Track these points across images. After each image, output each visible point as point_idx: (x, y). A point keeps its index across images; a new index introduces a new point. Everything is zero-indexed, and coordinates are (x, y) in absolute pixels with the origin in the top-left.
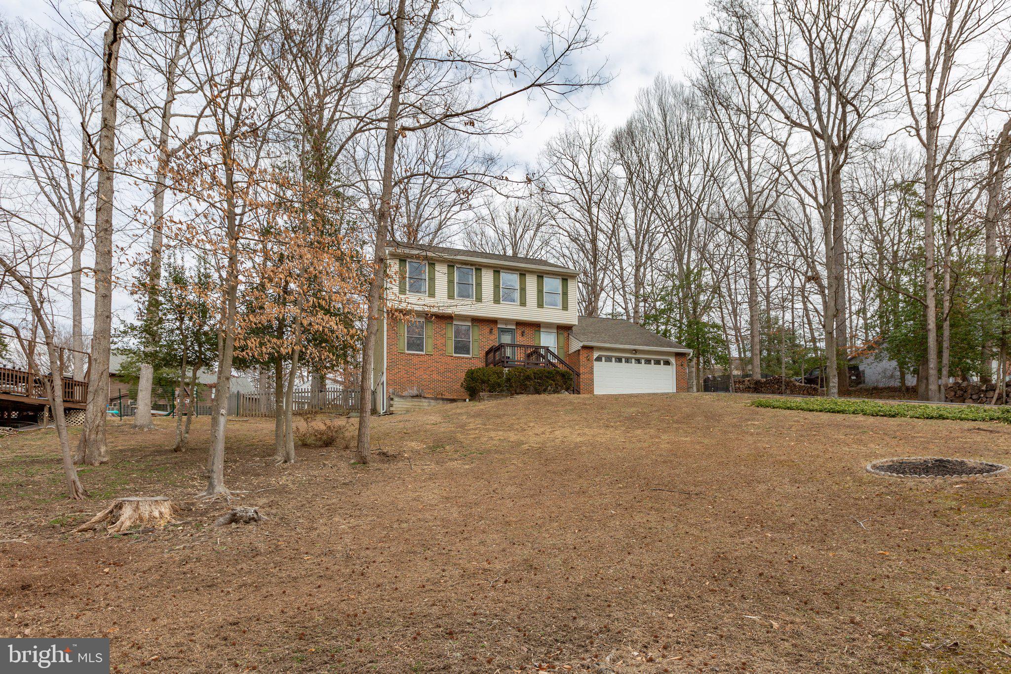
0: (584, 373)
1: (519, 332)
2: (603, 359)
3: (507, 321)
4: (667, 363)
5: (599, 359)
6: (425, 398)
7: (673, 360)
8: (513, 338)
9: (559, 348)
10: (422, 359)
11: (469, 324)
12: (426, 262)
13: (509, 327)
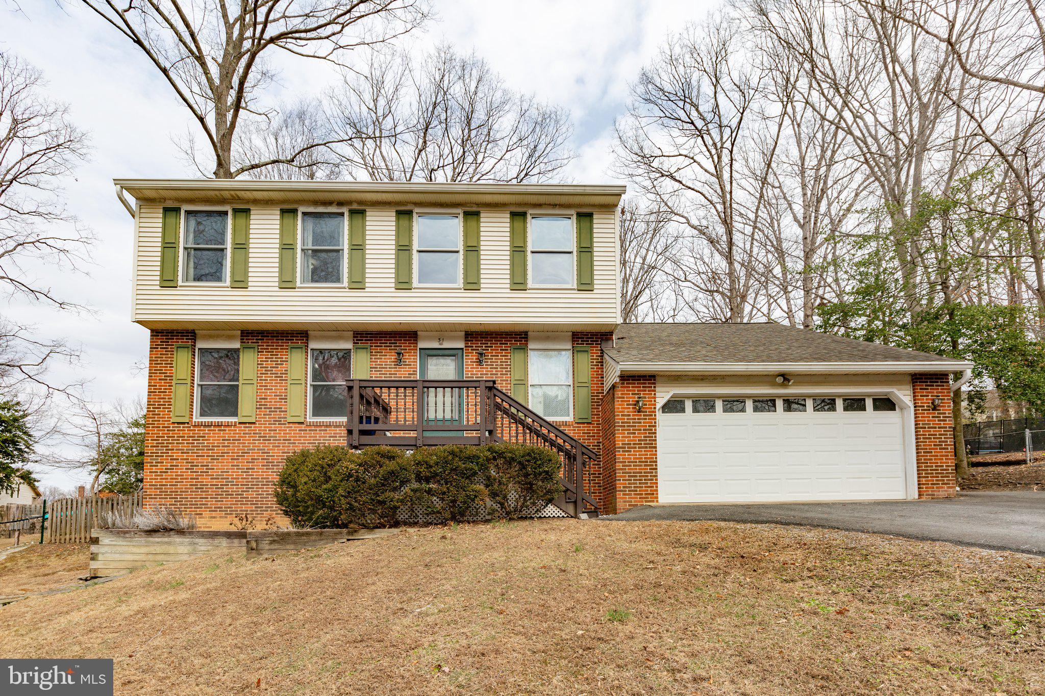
0: (627, 447)
1: (474, 356)
2: (689, 405)
3: (442, 330)
4: (885, 404)
5: (674, 406)
6: (181, 532)
7: (904, 395)
8: (460, 369)
9: (576, 385)
10: (228, 433)
11: (349, 345)
12: (228, 208)
13: (446, 345)
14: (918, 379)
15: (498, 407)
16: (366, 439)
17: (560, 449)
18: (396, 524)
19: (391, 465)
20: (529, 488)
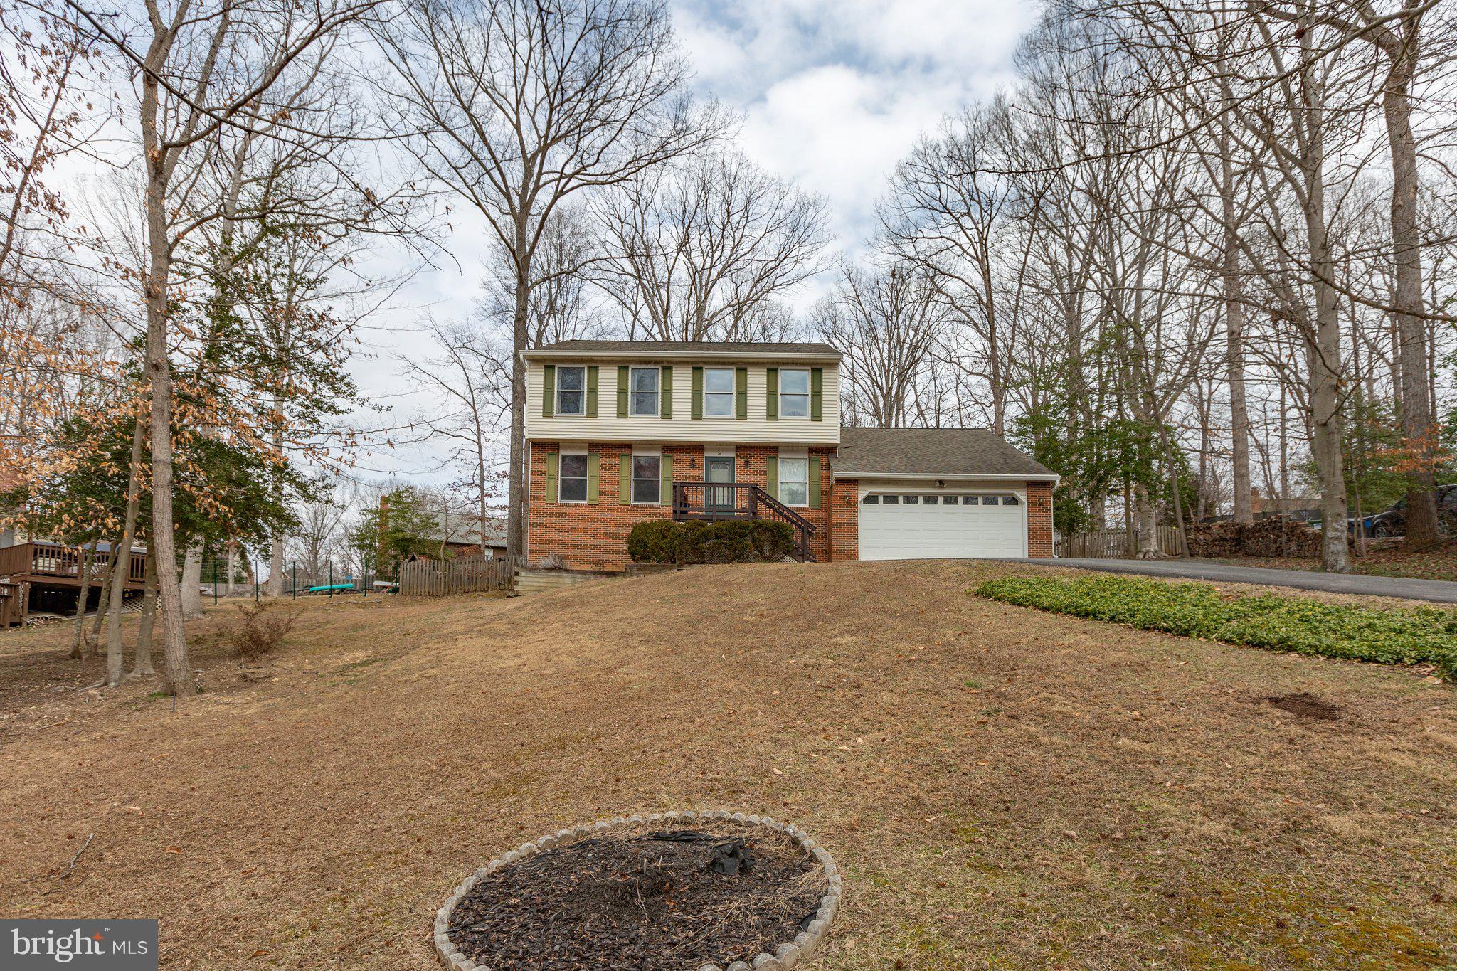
0: (840, 525)
1: (741, 463)
2: (881, 499)
3: (719, 446)
5: (871, 499)
7: (1022, 495)
8: (730, 473)
9: (812, 483)
10: (581, 511)
11: (658, 454)
12: (585, 366)
13: (723, 455)
14: (1031, 485)
15: (759, 498)
16: (684, 516)
17: (794, 523)
18: (703, 563)
19: (703, 530)
20: (775, 545)
